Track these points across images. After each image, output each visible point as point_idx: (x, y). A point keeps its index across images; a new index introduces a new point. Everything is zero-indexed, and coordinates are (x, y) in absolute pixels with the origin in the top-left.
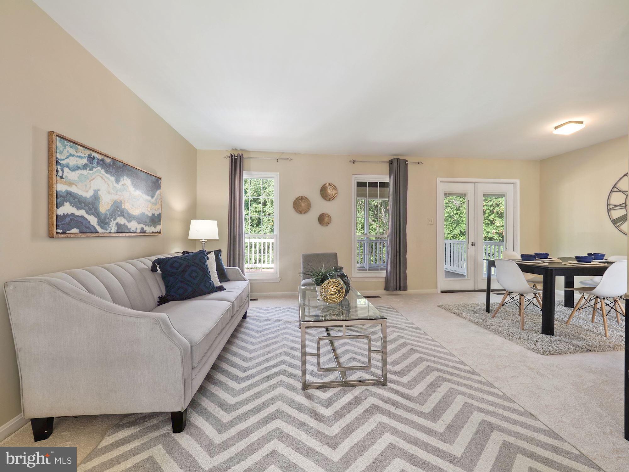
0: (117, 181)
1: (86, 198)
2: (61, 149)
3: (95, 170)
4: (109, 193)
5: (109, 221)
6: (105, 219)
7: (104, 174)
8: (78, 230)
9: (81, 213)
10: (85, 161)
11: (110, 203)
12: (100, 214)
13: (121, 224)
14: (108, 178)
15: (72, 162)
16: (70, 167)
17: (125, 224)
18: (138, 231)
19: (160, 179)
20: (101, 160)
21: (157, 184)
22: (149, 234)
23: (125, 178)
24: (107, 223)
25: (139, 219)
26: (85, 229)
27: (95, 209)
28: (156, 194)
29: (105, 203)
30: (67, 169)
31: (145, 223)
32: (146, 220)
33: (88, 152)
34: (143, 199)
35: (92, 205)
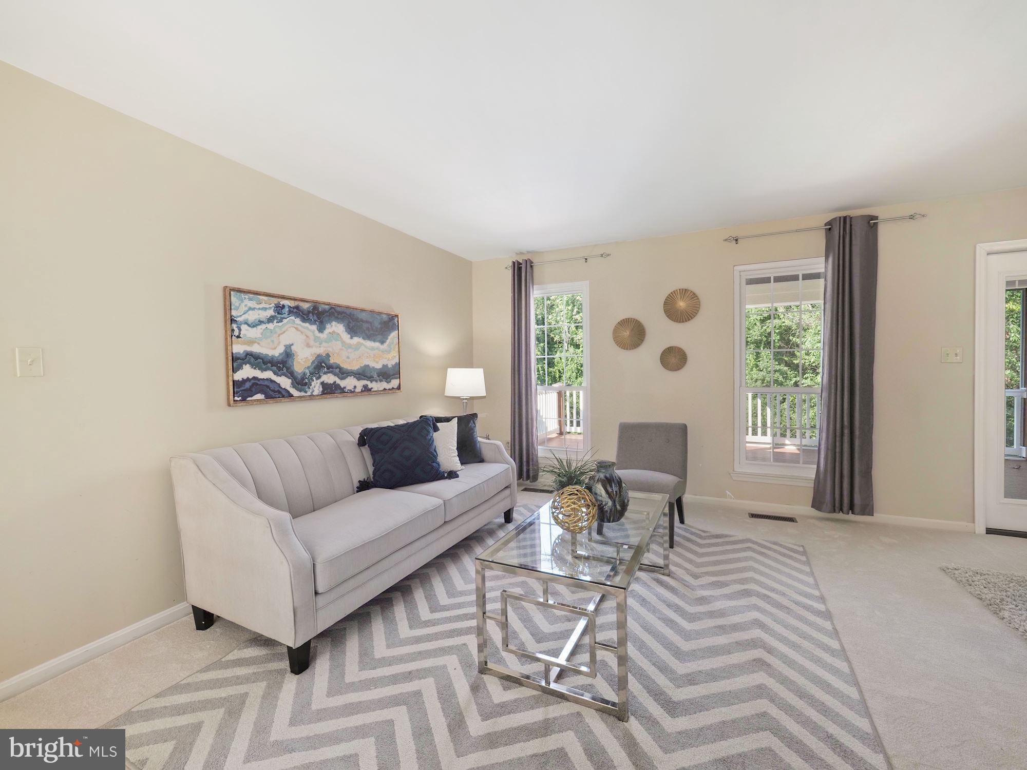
0: (321, 330)
1: (273, 357)
2: (237, 304)
3: (285, 321)
4: (308, 346)
5: (309, 381)
6: (303, 379)
7: (300, 325)
8: (263, 396)
9: (268, 374)
10: (271, 312)
11: (310, 358)
12: (295, 373)
13: (329, 382)
14: (307, 328)
15: (252, 317)
16: (250, 323)
17: (335, 382)
18: (359, 389)
19: (397, 316)
20: (294, 308)
21: (391, 324)
22: (378, 392)
23: (334, 323)
24: (306, 384)
25: (359, 374)
26: (274, 393)
27: (288, 369)
28: (389, 338)
29: (302, 362)
30: (246, 326)
31: (371, 379)
32: (372, 374)
33: (275, 301)
34: (366, 347)
35: (282, 364)
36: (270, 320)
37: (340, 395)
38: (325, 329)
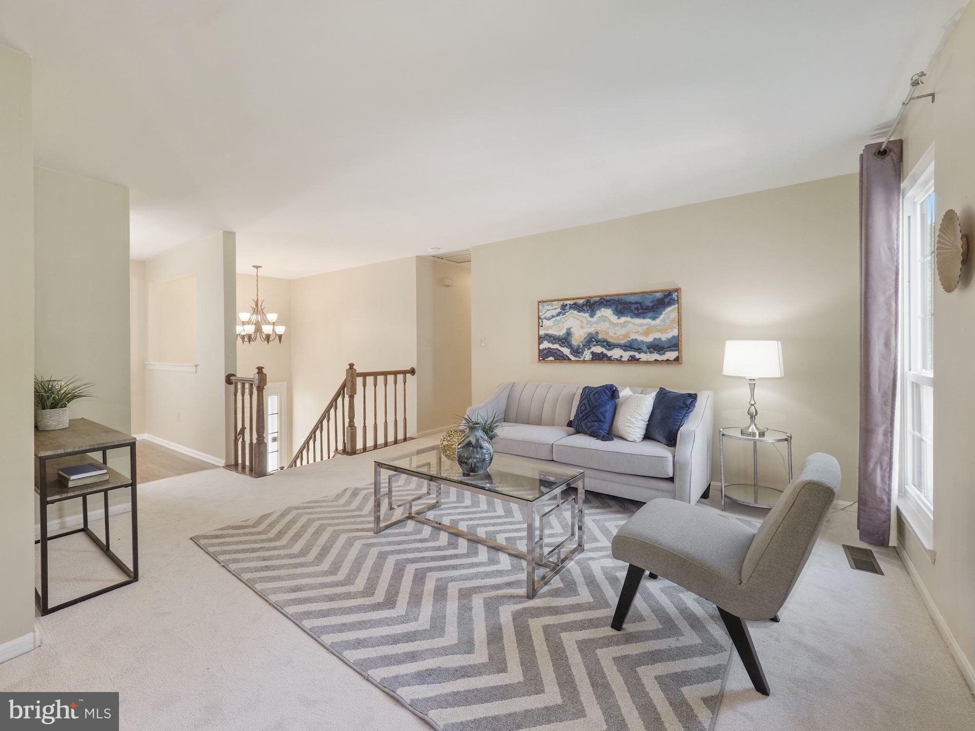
0: (592, 316)
1: (559, 336)
2: (542, 309)
3: (567, 314)
4: (582, 327)
5: (582, 350)
6: (578, 349)
7: (577, 315)
8: (554, 358)
9: (556, 346)
10: (559, 310)
11: (583, 335)
12: (573, 346)
13: (598, 352)
14: (582, 316)
15: (548, 314)
16: (547, 318)
17: (603, 352)
18: (625, 358)
19: (677, 290)
20: (573, 304)
21: (666, 300)
22: (647, 362)
23: (603, 309)
24: (580, 352)
25: (626, 347)
26: (560, 358)
27: (568, 343)
28: (664, 313)
29: (578, 337)
30: (545, 320)
31: (639, 350)
32: (640, 346)
33: (562, 303)
34: (633, 324)
35: (565, 340)
36: (558, 315)
37: (606, 362)
38: (595, 315)
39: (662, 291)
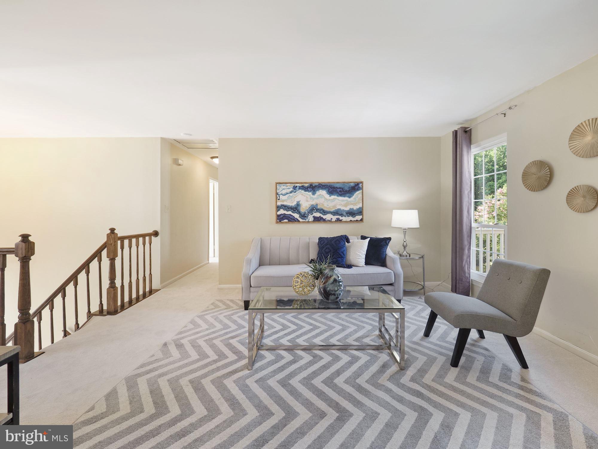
0: (314, 194)
1: (292, 206)
2: (279, 188)
3: (297, 192)
4: (307, 201)
5: (307, 215)
6: (304, 215)
7: (304, 193)
8: (288, 220)
9: (290, 213)
10: (292, 189)
11: (308, 206)
12: (301, 213)
13: (317, 216)
15: (284, 192)
16: (283, 194)
18: (334, 220)
19: (362, 183)
20: (301, 186)
21: (356, 187)
22: (346, 222)
23: (320, 191)
24: (306, 217)
25: (334, 213)
26: (291, 220)
27: (298, 211)
28: (355, 194)
29: (305, 207)
30: (282, 195)
31: (342, 215)
32: (342, 213)
33: (293, 185)
34: (339, 200)
35: (296, 209)
36: (291, 192)
37: (322, 222)
38: (315, 193)
39: (354, 182)
